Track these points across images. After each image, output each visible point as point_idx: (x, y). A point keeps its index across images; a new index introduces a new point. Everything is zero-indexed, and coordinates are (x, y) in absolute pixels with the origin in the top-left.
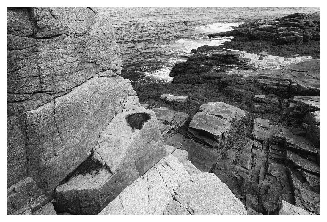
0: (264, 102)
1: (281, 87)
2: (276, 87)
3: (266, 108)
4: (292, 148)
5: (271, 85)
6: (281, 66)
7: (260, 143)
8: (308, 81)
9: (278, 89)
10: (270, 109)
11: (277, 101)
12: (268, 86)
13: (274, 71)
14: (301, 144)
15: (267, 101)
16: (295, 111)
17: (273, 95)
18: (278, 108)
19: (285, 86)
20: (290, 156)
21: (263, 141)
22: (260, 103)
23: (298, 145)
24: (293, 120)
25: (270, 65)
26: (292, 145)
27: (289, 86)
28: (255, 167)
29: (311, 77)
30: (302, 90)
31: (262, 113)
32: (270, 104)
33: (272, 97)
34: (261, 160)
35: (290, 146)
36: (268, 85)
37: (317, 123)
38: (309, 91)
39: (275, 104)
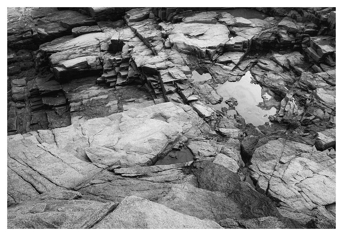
0: (16, 61)
1: (26, 41)
2: (21, 42)
3: (20, 66)
4: (44, 94)
5: (16, 41)
6: (22, 15)
7: (22, 103)
8: (47, 27)
9: (24, 43)
10: (24, 66)
11: (28, 55)
12: (14, 43)
13: (17, 23)
14: (49, 88)
15: (18, 59)
16: (41, 60)
17: (23, 51)
18: (31, 62)
19: (29, 37)
20: (45, 101)
21: (24, 99)
22: (12, 64)
23: (48, 89)
24: (43, 69)
25: (12, 17)
26: (44, 91)
27: (33, 37)
28: (22, 125)
29: (49, 22)
30: (44, 37)
31: (18, 73)
32: (22, 61)
33: (23, 53)
34: (27, 117)
35: (42, 93)
36: (13, 41)
37: (53, 65)
38: (50, 36)
39: (27, 59)
